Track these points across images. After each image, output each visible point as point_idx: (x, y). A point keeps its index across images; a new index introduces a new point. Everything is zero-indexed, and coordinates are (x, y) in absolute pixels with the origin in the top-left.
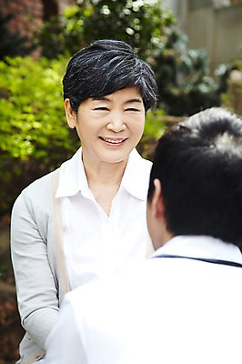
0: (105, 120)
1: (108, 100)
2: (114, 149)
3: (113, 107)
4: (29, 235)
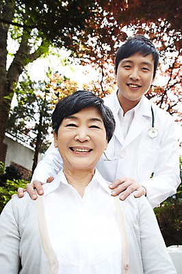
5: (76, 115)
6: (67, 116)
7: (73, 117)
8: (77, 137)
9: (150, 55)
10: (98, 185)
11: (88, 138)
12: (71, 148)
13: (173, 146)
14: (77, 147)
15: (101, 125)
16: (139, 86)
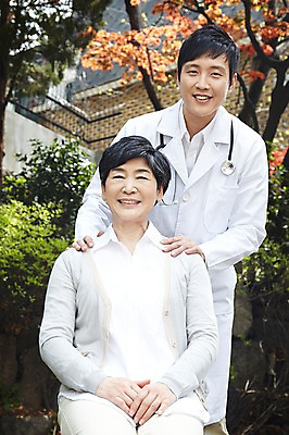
1: (121, 170)
8: (124, 189)
9: (223, 56)
10: (150, 242)
12: (119, 201)
13: (258, 186)
14: (124, 199)
16: (210, 98)
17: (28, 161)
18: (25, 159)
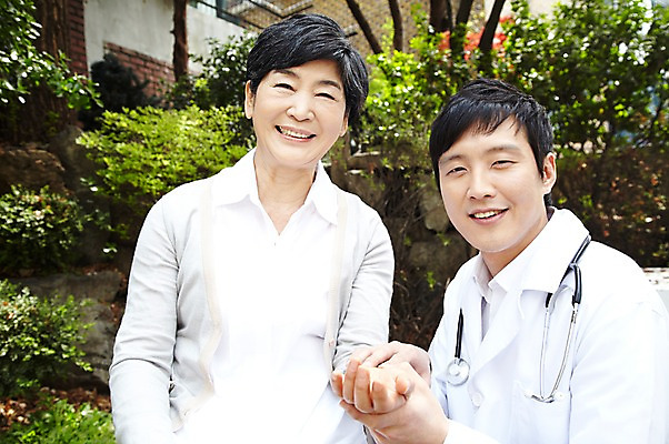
0: (286, 102)
1: (294, 74)
2: (293, 145)
3: (300, 86)
4: (157, 254)
5: (296, 70)
6: (279, 69)
7: (289, 73)
8: (290, 112)
11: (310, 115)
12: (278, 128)
14: (288, 128)
15: (339, 94)
17: (204, 62)
18: (201, 59)
